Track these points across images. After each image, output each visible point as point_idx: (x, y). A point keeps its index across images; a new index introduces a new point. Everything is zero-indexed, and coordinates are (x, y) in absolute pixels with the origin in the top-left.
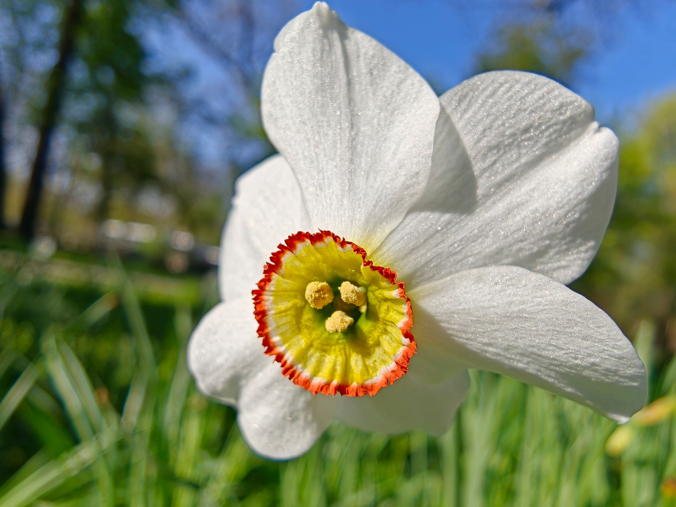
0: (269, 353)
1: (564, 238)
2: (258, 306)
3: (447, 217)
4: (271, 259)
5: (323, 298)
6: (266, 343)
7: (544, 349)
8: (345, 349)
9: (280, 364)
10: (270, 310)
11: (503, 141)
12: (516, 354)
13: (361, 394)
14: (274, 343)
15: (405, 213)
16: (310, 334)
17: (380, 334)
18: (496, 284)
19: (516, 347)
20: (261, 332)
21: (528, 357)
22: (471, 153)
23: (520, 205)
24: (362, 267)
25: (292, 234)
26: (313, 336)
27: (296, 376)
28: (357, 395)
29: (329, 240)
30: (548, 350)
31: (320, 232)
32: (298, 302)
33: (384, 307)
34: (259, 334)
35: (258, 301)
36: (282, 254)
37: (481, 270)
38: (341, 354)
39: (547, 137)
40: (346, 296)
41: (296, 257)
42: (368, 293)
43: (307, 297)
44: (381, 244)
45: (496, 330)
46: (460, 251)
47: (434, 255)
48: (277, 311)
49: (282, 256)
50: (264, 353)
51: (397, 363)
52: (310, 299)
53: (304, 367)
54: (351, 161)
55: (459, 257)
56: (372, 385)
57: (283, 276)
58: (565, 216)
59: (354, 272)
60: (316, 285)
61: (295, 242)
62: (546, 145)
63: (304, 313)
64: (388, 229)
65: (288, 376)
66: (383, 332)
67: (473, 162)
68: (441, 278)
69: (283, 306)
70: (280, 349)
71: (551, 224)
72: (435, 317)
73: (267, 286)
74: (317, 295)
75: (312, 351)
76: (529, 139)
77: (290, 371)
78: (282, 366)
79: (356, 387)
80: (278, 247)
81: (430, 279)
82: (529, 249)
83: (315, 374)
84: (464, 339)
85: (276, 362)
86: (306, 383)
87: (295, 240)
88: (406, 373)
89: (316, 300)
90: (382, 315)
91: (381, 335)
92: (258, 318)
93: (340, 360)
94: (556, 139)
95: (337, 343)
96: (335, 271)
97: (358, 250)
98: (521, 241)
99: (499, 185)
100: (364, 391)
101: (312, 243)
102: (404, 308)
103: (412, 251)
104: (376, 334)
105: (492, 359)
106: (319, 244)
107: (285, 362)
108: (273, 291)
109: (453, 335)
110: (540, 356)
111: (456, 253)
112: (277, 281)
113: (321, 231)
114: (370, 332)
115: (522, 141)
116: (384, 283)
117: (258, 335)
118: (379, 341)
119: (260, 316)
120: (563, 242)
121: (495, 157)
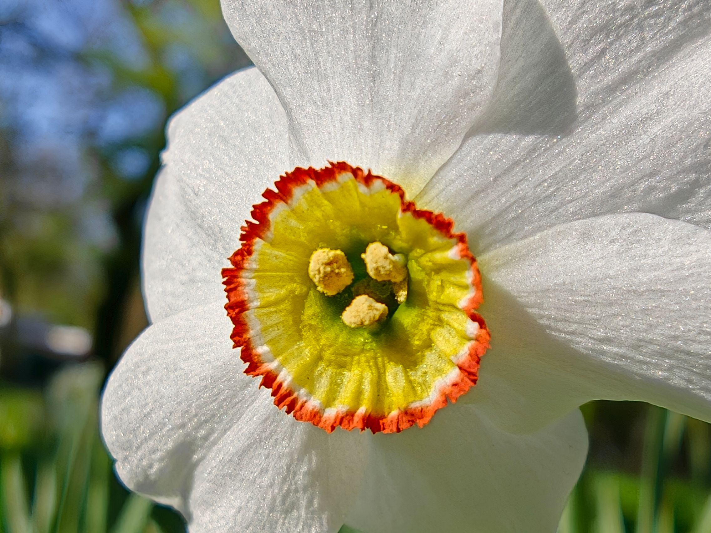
0: (252, 373)
2: (232, 294)
3: (530, 140)
4: (254, 214)
5: (338, 274)
6: (247, 356)
7: (694, 341)
8: (375, 358)
9: (270, 391)
10: (252, 302)
11: (614, 18)
12: (653, 354)
13: (404, 425)
14: (259, 356)
15: (463, 135)
16: (317, 340)
17: (432, 326)
18: (613, 241)
19: (651, 342)
20: (237, 338)
21: (669, 357)
22: (564, 40)
23: (646, 120)
24: (400, 215)
25: (286, 173)
26: (323, 342)
27: (298, 407)
28: (399, 430)
29: (345, 177)
30: (700, 342)
31: (329, 166)
32: (298, 288)
33: (436, 282)
34: (234, 341)
35: (232, 286)
36: (269, 208)
37: (588, 221)
38: (370, 367)
39: (685, 11)
40: (374, 265)
41: (293, 210)
42: (409, 263)
43: (311, 274)
44: (427, 184)
45: (615, 315)
46: (553, 194)
47: (512, 200)
48: (263, 302)
49: (270, 210)
50: (245, 372)
51: (460, 368)
52: (317, 276)
53: (311, 393)
54: (373, 59)
55: (552, 204)
56: (422, 409)
57: (272, 244)
59: (386, 229)
60: (325, 254)
61: (290, 186)
62: (684, 23)
63: (307, 305)
64: (437, 162)
65: (285, 408)
66: (436, 323)
67: (568, 53)
68: (525, 237)
69: (272, 295)
70: (271, 366)
71: (697, 147)
72: (518, 299)
73: (245, 261)
74: (328, 269)
75: (322, 365)
76: (656, 15)
77: (288, 400)
78: (273, 394)
79: (396, 417)
80: (264, 195)
81: (508, 238)
82: (665, 188)
83: (329, 402)
84: (566, 333)
85: (263, 387)
86: (315, 416)
87: (290, 183)
88: (475, 383)
89: (326, 278)
90: (432, 296)
91: (433, 329)
92: (233, 314)
93: (369, 376)
94: (700, 14)
95: (363, 351)
96: (354, 231)
97: (392, 187)
98: (651, 175)
99: (612, 89)
100: (409, 421)
101: (317, 184)
102: (468, 277)
103: (475, 195)
104: (424, 327)
105: (613, 365)
106: (329, 186)
107: (280, 385)
108: (256, 271)
109: (549, 327)
110: (688, 353)
111: (548, 198)
112: (261, 254)
113: (332, 164)
114: (415, 326)
115: (646, 18)
116: (435, 239)
117: (233, 343)
118: (430, 339)
119: (237, 311)
121: (602, 45)
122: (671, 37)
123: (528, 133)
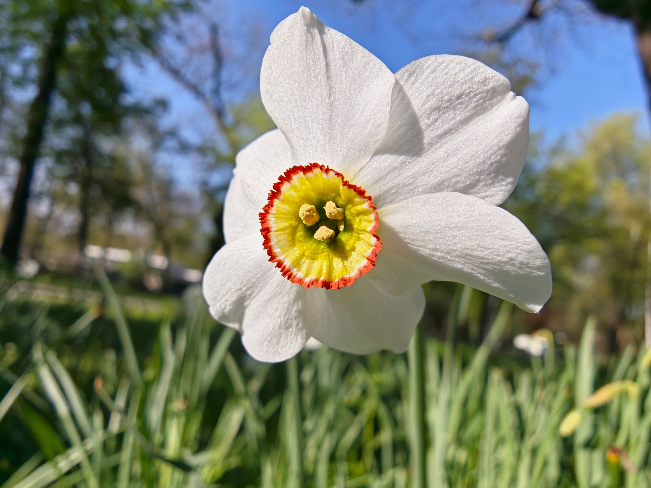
0: (272, 261)
1: (489, 174)
2: (264, 224)
3: (402, 158)
4: (274, 187)
5: (312, 216)
6: (270, 253)
7: (475, 250)
8: (329, 255)
9: (280, 269)
10: (273, 228)
11: (442, 104)
12: (457, 256)
13: (341, 286)
14: (275, 253)
15: (371, 155)
16: (302, 247)
17: (355, 241)
18: (439, 205)
19: (455, 251)
20: (265, 245)
21: (464, 258)
22: (419, 112)
23: (456, 151)
24: (341, 187)
25: (290, 168)
26: (305, 248)
27: (292, 277)
28: (339, 288)
29: (317, 171)
30: (478, 251)
31: (309, 165)
32: (294, 223)
33: (358, 219)
34: (264, 246)
35: (264, 221)
36: (281, 185)
37: (428, 195)
38: (326, 259)
39: (475, 102)
40: (329, 211)
41: (292, 187)
42: (346, 212)
43: (300, 216)
44: (355, 176)
45: (439, 238)
46: (412, 183)
47: (394, 185)
48: (278, 228)
49: (281, 186)
50: (269, 260)
51: (368, 259)
52: (303, 217)
53: (299, 270)
54: (331, 119)
55: (411, 187)
56: (350, 278)
57: (283, 202)
58: (489, 158)
59: (335, 195)
60: (307, 206)
61: (291, 174)
62: (475, 108)
63: (298, 231)
64: (359, 166)
65: (287, 277)
66: (357, 239)
67: (420, 119)
68: (399, 202)
69: (282, 225)
70: (281, 258)
71: (480, 163)
72: (395, 230)
73: (270, 210)
74: (308, 213)
75: (304, 258)
76: (461, 103)
77: (288, 274)
78: (281, 271)
79: (338, 282)
80: (279, 179)
81: (391, 202)
82: (464, 182)
83: (307, 275)
84: (416, 246)
85: (277, 267)
86: (300, 281)
87: (291, 173)
88: (374, 266)
89: (307, 217)
90: (355, 226)
91: (356, 242)
92: (264, 233)
93: (325, 263)
94: (482, 104)
95: (323, 252)
96: (320, 197)
97: (338, 174)
98: (458, 176)
99: (440, 137)
100: (344, 283)
101: (304, 174)
102: (372, 216)
103: (377, 182)
104: (352, 241)
105: (438, 262)
106: (310, 175)
107: (285, 267)
108: (275, 214)
109: (409, 243)
110: (473, 256)
111: (409, 184)
112: (277, 207)
113: (311, 164)
114: (347, 241)
115: (457, 105)
116: (358, 199)
117: (264, 247)
118: (354, 246)
119: (266, 232)
120: (489, 177)
121: (436, 116)
122: (468, 114)
123: (401, 154)
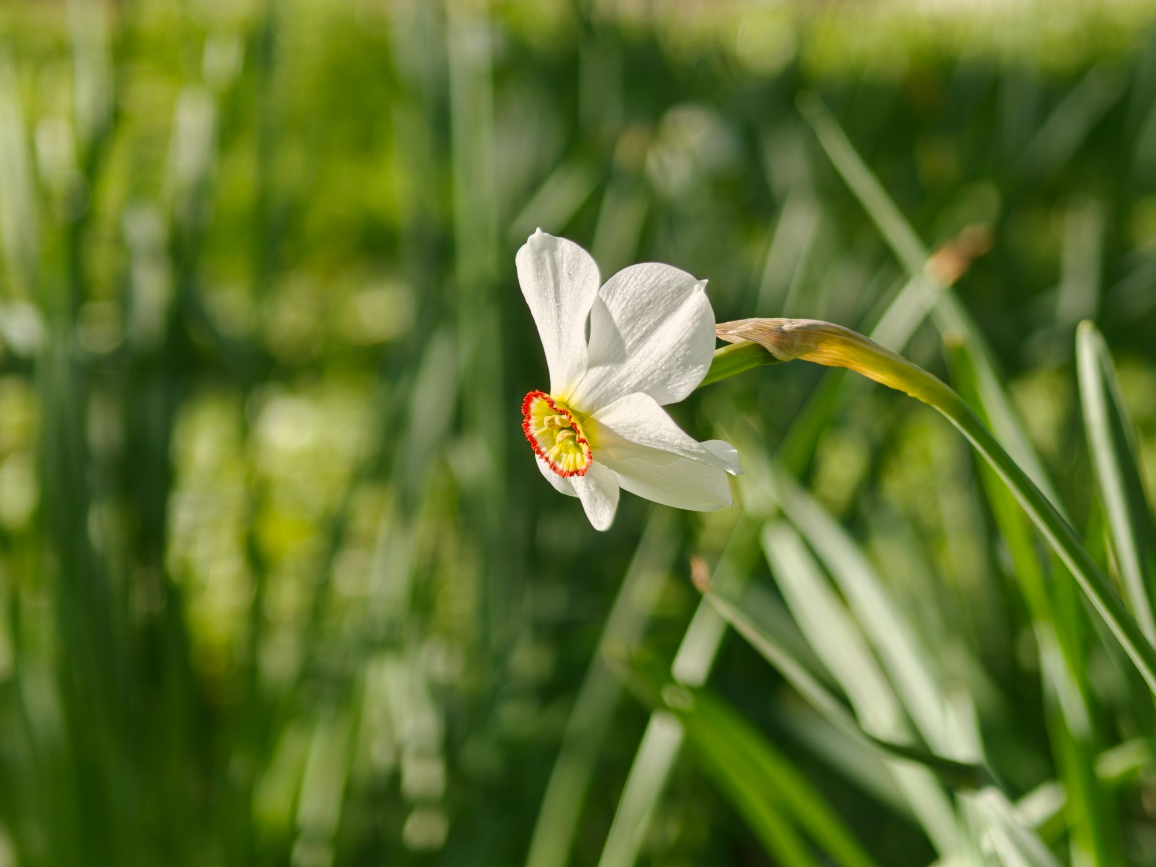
1: (678, 368)
3: (608, 368)
11: (637, 313)
15: (585, 371)
19: (653, 439)
22: (618, 326)
37: (630, 395)
39: (664, 304)
46: (618, 387)
47: (604, 391)
55: (618, 390)
62: (665, 308)
64: (577, 382)
67: (620, 330)
70: (546, 455)
76: (652, 308)
99: (637, 343)
111: (616, 388)
115: (648, 310)
120: (679, 370)
121: (632, 324)
122: (661, 314)
123: (607, 365)
